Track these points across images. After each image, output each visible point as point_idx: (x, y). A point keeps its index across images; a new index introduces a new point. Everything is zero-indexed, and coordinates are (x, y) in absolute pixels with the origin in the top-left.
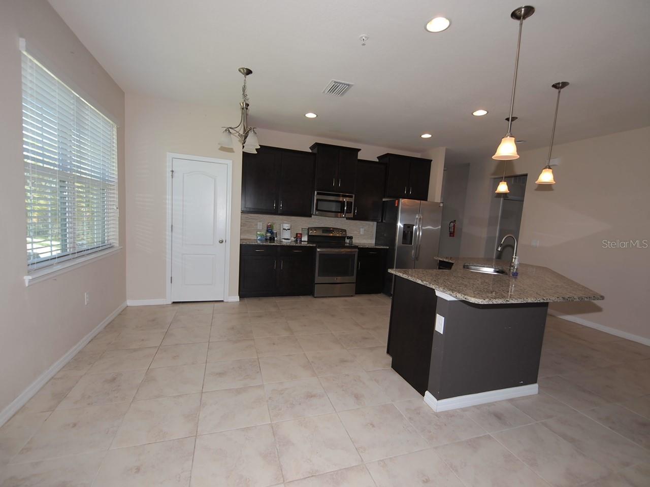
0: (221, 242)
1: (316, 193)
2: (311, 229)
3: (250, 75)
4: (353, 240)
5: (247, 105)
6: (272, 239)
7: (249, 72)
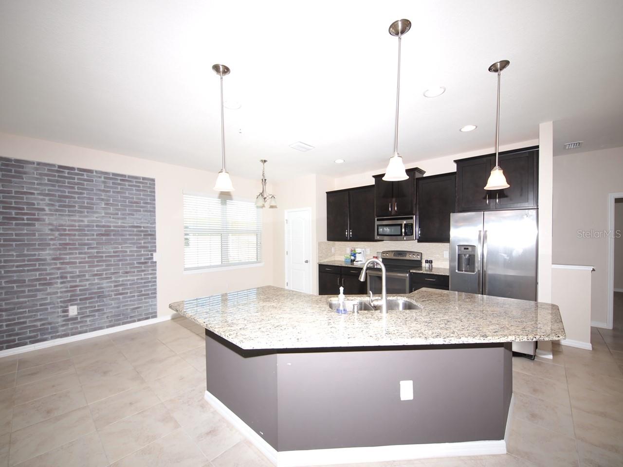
0: (307, 262)
1: (376, 219)
2: (383, 253)
3: (267, 163)
4: (433, 264)
5: (265, 180)
6: (353, 261)
7: (265, 161)
